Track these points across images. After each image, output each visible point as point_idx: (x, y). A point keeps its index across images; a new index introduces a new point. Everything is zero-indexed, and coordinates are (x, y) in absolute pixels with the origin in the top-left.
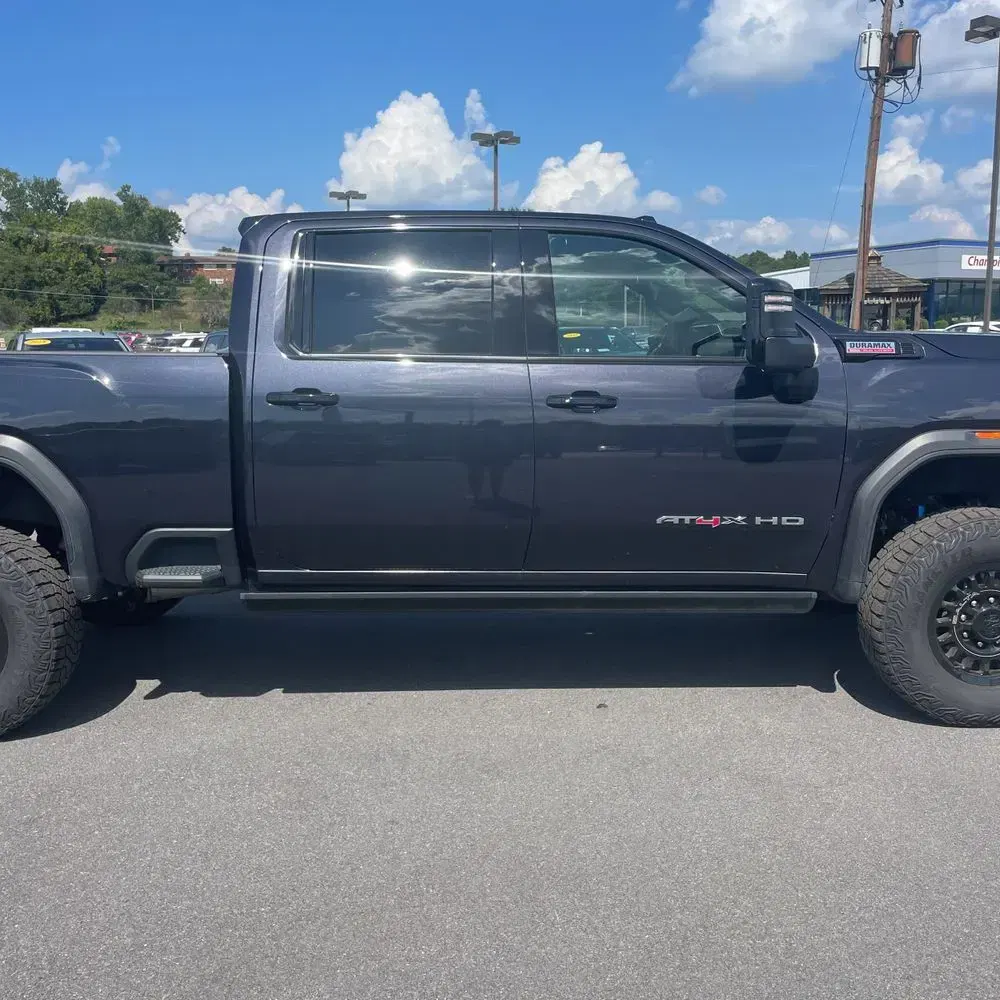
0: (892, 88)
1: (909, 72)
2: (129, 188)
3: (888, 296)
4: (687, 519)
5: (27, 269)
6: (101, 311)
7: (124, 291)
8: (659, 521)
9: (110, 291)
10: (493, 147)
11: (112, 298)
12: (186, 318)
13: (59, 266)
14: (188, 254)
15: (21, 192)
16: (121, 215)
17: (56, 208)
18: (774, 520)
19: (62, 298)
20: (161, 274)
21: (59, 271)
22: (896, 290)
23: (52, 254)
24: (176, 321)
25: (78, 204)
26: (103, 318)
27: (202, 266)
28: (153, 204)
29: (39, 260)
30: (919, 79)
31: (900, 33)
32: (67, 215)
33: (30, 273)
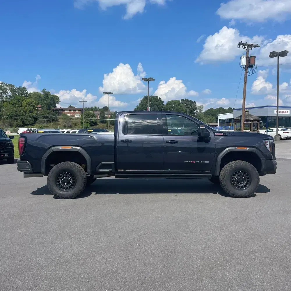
0: (249, 70)
1: (254, 66)
2: (45, 89)
3: (251, 121)
4: (190, 161)
5: (16, 111)
6: (36, 123)
7: (43, 118)
8: (185, 162)
9: (39, 118)
11: (39, 119)
12: (60, 125)
13: (25, 111)
14: (61, 108)
15: (15, 90)
16: (43, 97)
17: (25, 95)
18: (204, 162)
19: (25, 119)
20: (53, 113)
21: (25, 112)
22: (253, 120)
23: (23, 107)
24: (57, 126)
25: (30, 94)
26: (36, 125)
27: (65, 111)
28: (51, 94)
29: (19, 109)
30: (256, 68)
31: (251, 57)
32: (28, 97)
33: (17, 113)
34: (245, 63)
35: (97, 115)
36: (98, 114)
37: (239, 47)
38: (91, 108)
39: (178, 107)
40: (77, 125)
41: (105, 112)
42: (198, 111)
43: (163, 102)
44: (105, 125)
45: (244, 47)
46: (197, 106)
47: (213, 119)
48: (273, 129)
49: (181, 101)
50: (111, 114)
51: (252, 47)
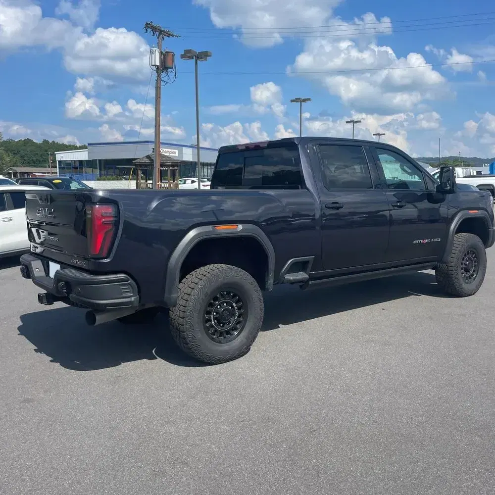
0: (163, 75)
1: (170, 70)
3: (167, 166)
8: (414, 242)
18: (435, 240)
22: (170, 164)
30: (175, 73)
31: (166, 52)
34: (158, 63)
37: (146, 32)
45: (154, 33)
48: (185, 180)
51: (165, 35)
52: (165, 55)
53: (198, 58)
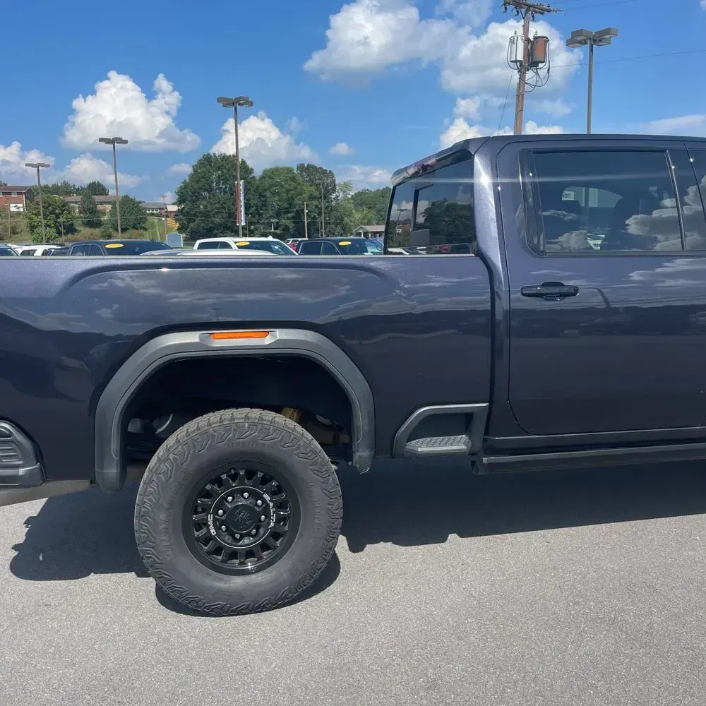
0: (530, 74)
1: (541, 65)
10: (234, 108)
30: (549, 70)
31: (536, 38)
34: (520, 57)
35: (73, 205)
36: (76, 203)
37: (505, 12)
38: (53, 186)
39: (290, 185)
40: (18, 233)
41: (97, 198)
42: (340, 197)
43: (251, 171)
44: (97, 231)
45: (518, 12)
46: (337, 183)
47: (369, 215)
49: (298, 169)
50: (114, 204)
51: (536, 12)
52: (533, 43)
53: (595, 41)
